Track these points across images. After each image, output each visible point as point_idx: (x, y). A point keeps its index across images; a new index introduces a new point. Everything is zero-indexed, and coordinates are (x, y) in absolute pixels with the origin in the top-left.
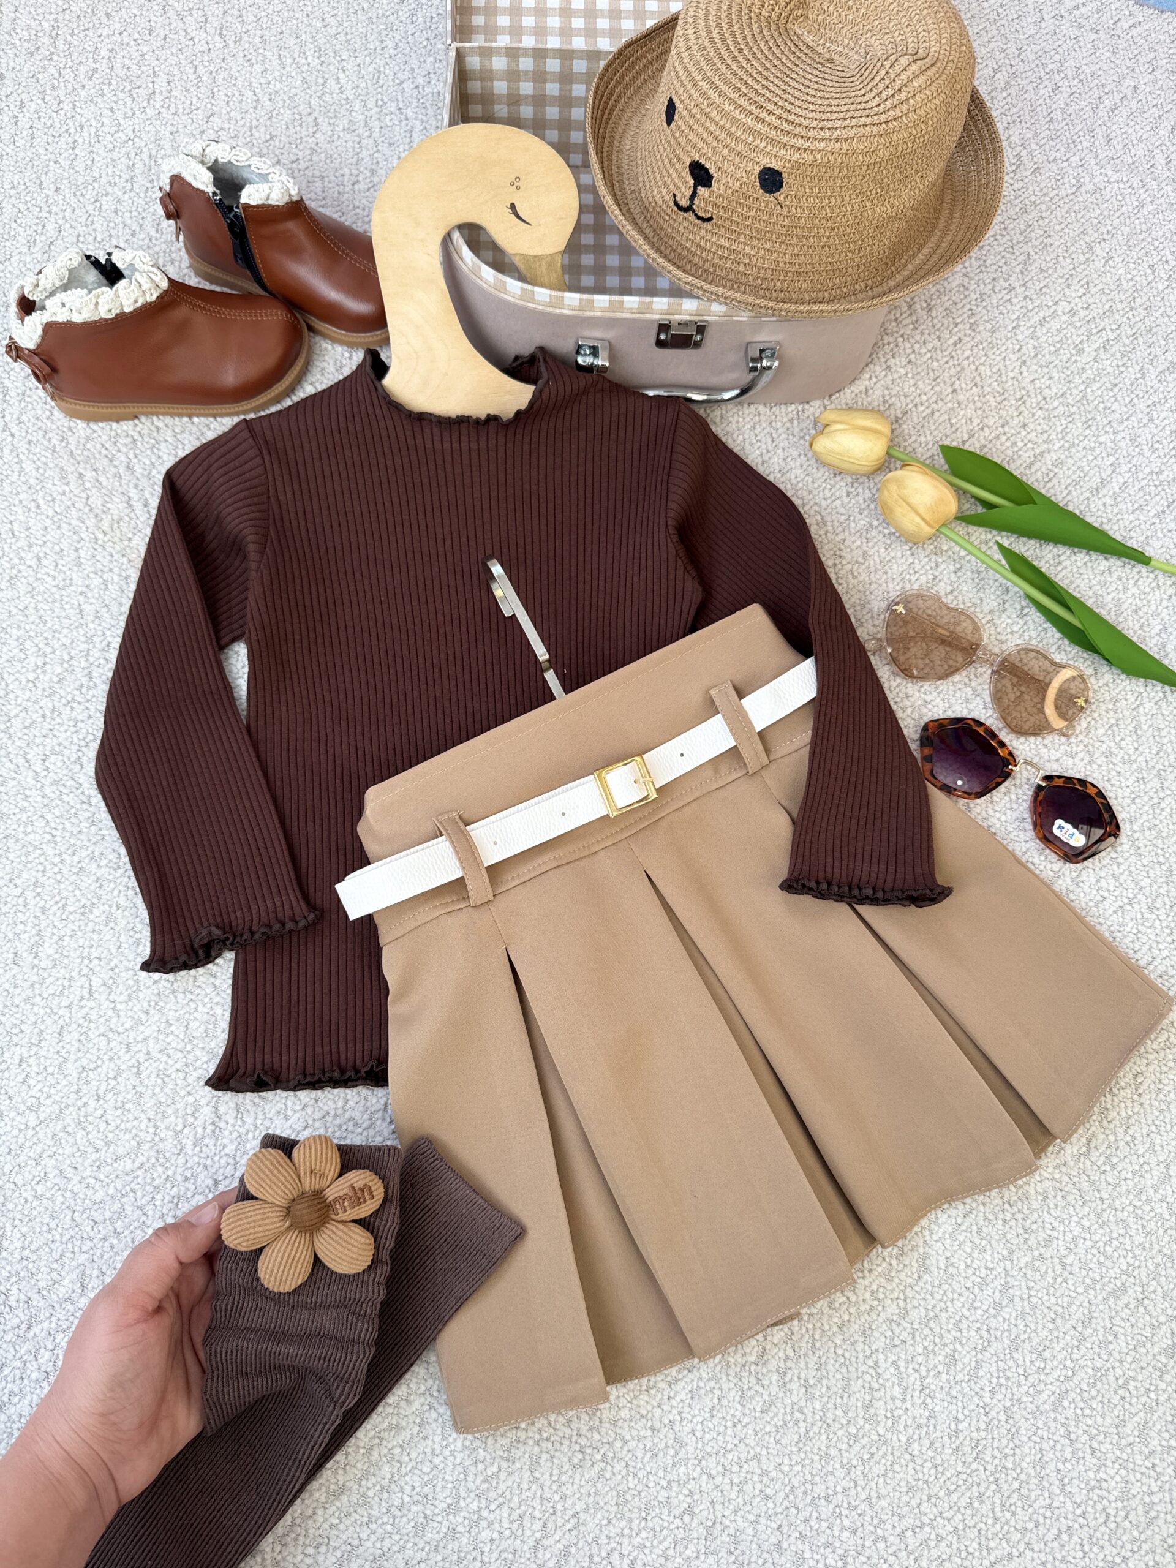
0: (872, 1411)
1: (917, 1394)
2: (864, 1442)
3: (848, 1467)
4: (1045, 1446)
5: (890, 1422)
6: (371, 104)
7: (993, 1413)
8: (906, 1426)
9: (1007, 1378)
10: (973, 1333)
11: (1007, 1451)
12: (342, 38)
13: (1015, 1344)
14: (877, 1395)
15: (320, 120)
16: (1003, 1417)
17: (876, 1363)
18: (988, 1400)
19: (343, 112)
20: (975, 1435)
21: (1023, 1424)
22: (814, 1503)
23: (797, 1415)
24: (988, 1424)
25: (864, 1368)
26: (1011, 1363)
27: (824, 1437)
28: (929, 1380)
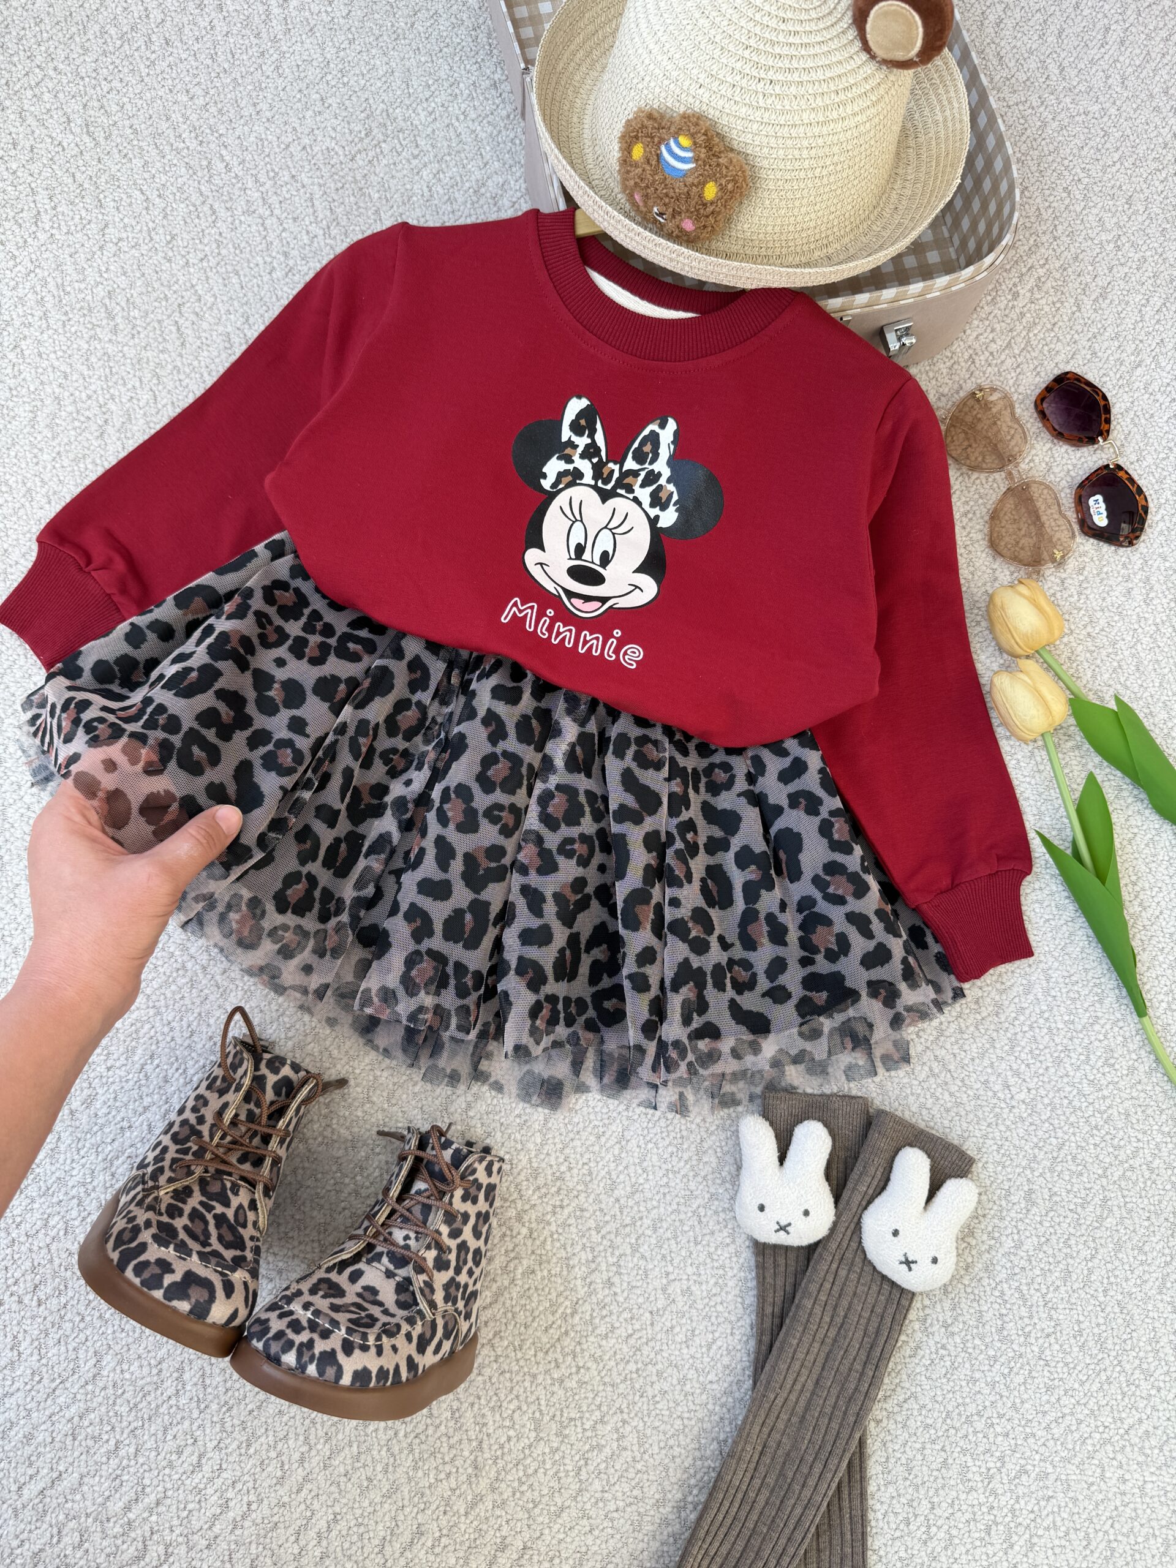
0: (1005, 1333)
1: (1041, 1309)
2: (1002, 1360)
3: (993, 1385)
4: (1157, 1324)
5: (1022, 1339)
6: (262, 178)
7: (1109, 1309)
8: (1037, 1339)
9: (1116, 1277)
10: (1081, 1247)
11: (1125, 1336)
12: (213, 110)
13: (1119, 1246)
14: (1006, 1319)
15: (216, 206)
16: (1117, 1310)
17: (1003, 1293)
18: (1102, 1299)
19: (237, 193)
20: (1096, 1331)
21: (1136, 1311)
22: (968, 1421)
23: (942, 1352)
24: (1105, 1318)
25: (992, 1299)
26: (1117, 1263)
27: (967, 1365)
28: (1050, 1295)
